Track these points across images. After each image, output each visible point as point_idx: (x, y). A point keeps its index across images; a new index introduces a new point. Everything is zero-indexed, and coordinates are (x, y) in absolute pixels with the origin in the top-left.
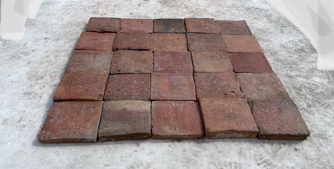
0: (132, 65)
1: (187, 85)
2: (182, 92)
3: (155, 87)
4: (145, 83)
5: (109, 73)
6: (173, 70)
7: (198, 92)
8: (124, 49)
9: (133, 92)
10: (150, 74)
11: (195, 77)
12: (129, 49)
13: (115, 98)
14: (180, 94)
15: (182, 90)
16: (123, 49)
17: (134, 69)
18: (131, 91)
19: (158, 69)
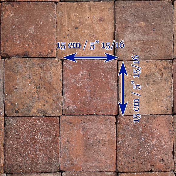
0: (33, 98)
1: (107, 143)
2: (100, 157)
3: (66, 147)
4: (52, 140)
5: (4, 114)
6: (90, 110)
7: (119, 158)
8: (18, 56)
9: (38, 158)
10: (58, 118)
11: (118, 126)
12: (26, 56)
13: (18, 169)
14: (97, 160)
15: (99, 153)
16: (16, 55)
17: (36, 109)
18: (36, 157)
19: (70, 108)
